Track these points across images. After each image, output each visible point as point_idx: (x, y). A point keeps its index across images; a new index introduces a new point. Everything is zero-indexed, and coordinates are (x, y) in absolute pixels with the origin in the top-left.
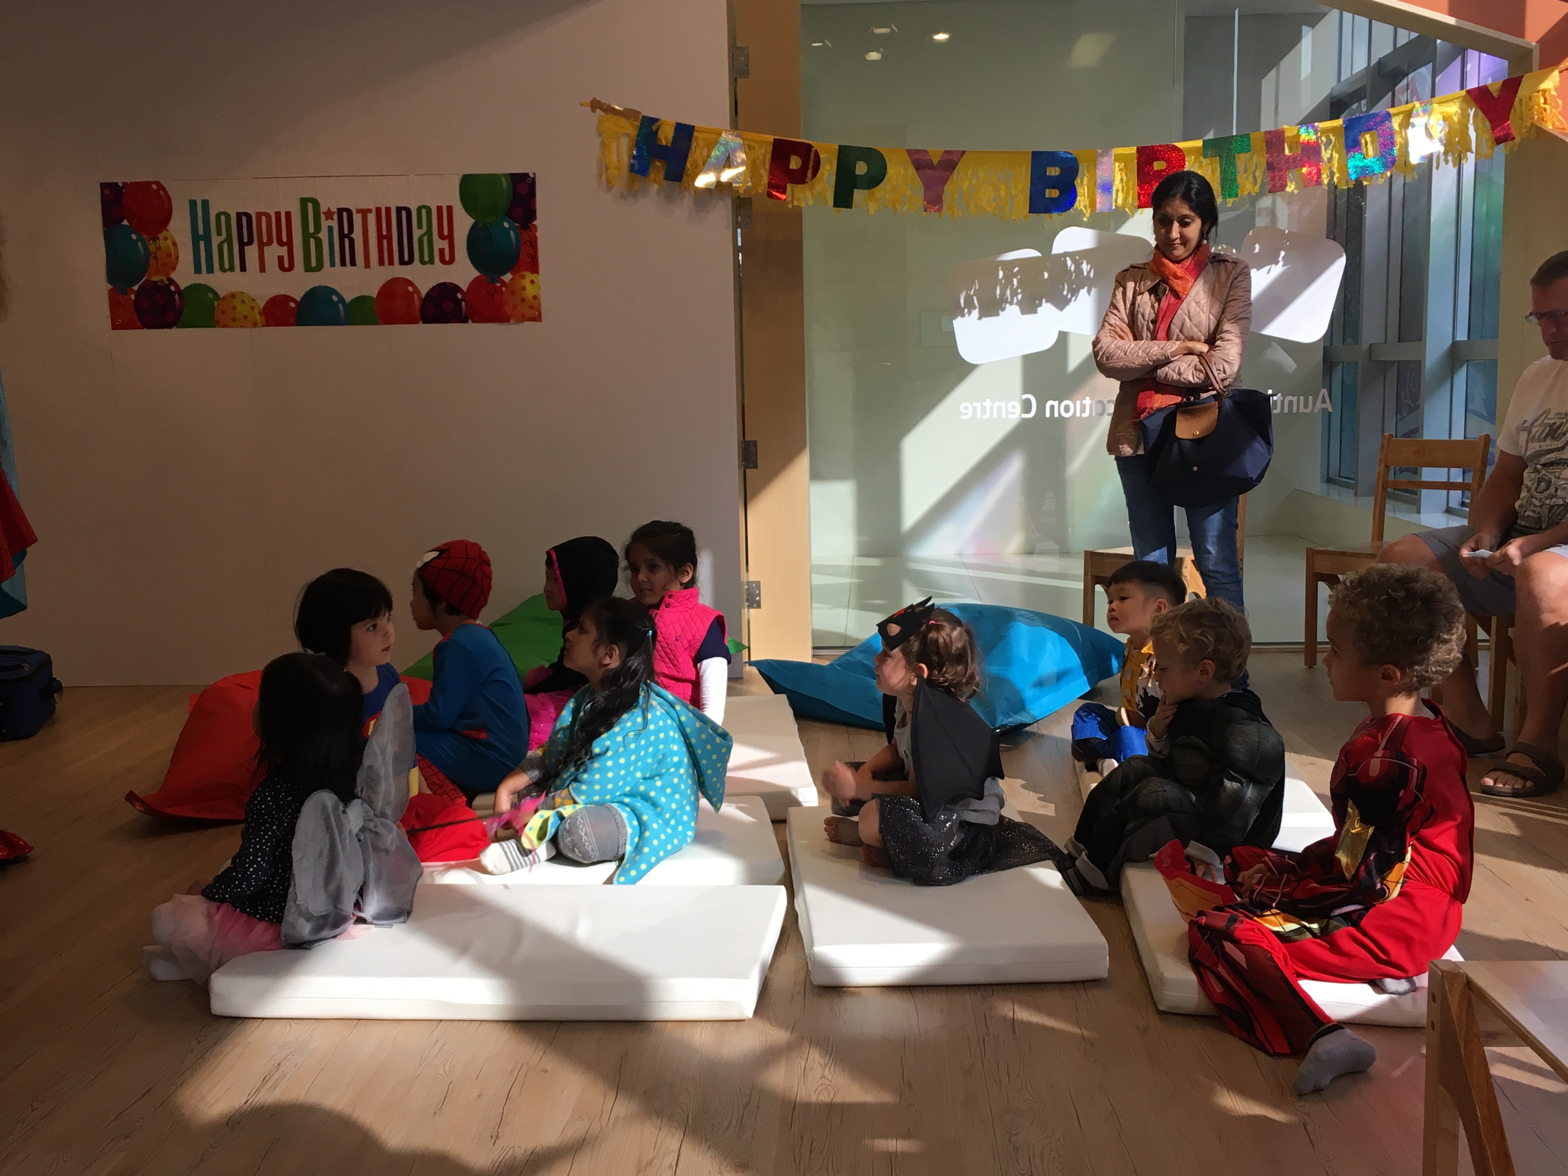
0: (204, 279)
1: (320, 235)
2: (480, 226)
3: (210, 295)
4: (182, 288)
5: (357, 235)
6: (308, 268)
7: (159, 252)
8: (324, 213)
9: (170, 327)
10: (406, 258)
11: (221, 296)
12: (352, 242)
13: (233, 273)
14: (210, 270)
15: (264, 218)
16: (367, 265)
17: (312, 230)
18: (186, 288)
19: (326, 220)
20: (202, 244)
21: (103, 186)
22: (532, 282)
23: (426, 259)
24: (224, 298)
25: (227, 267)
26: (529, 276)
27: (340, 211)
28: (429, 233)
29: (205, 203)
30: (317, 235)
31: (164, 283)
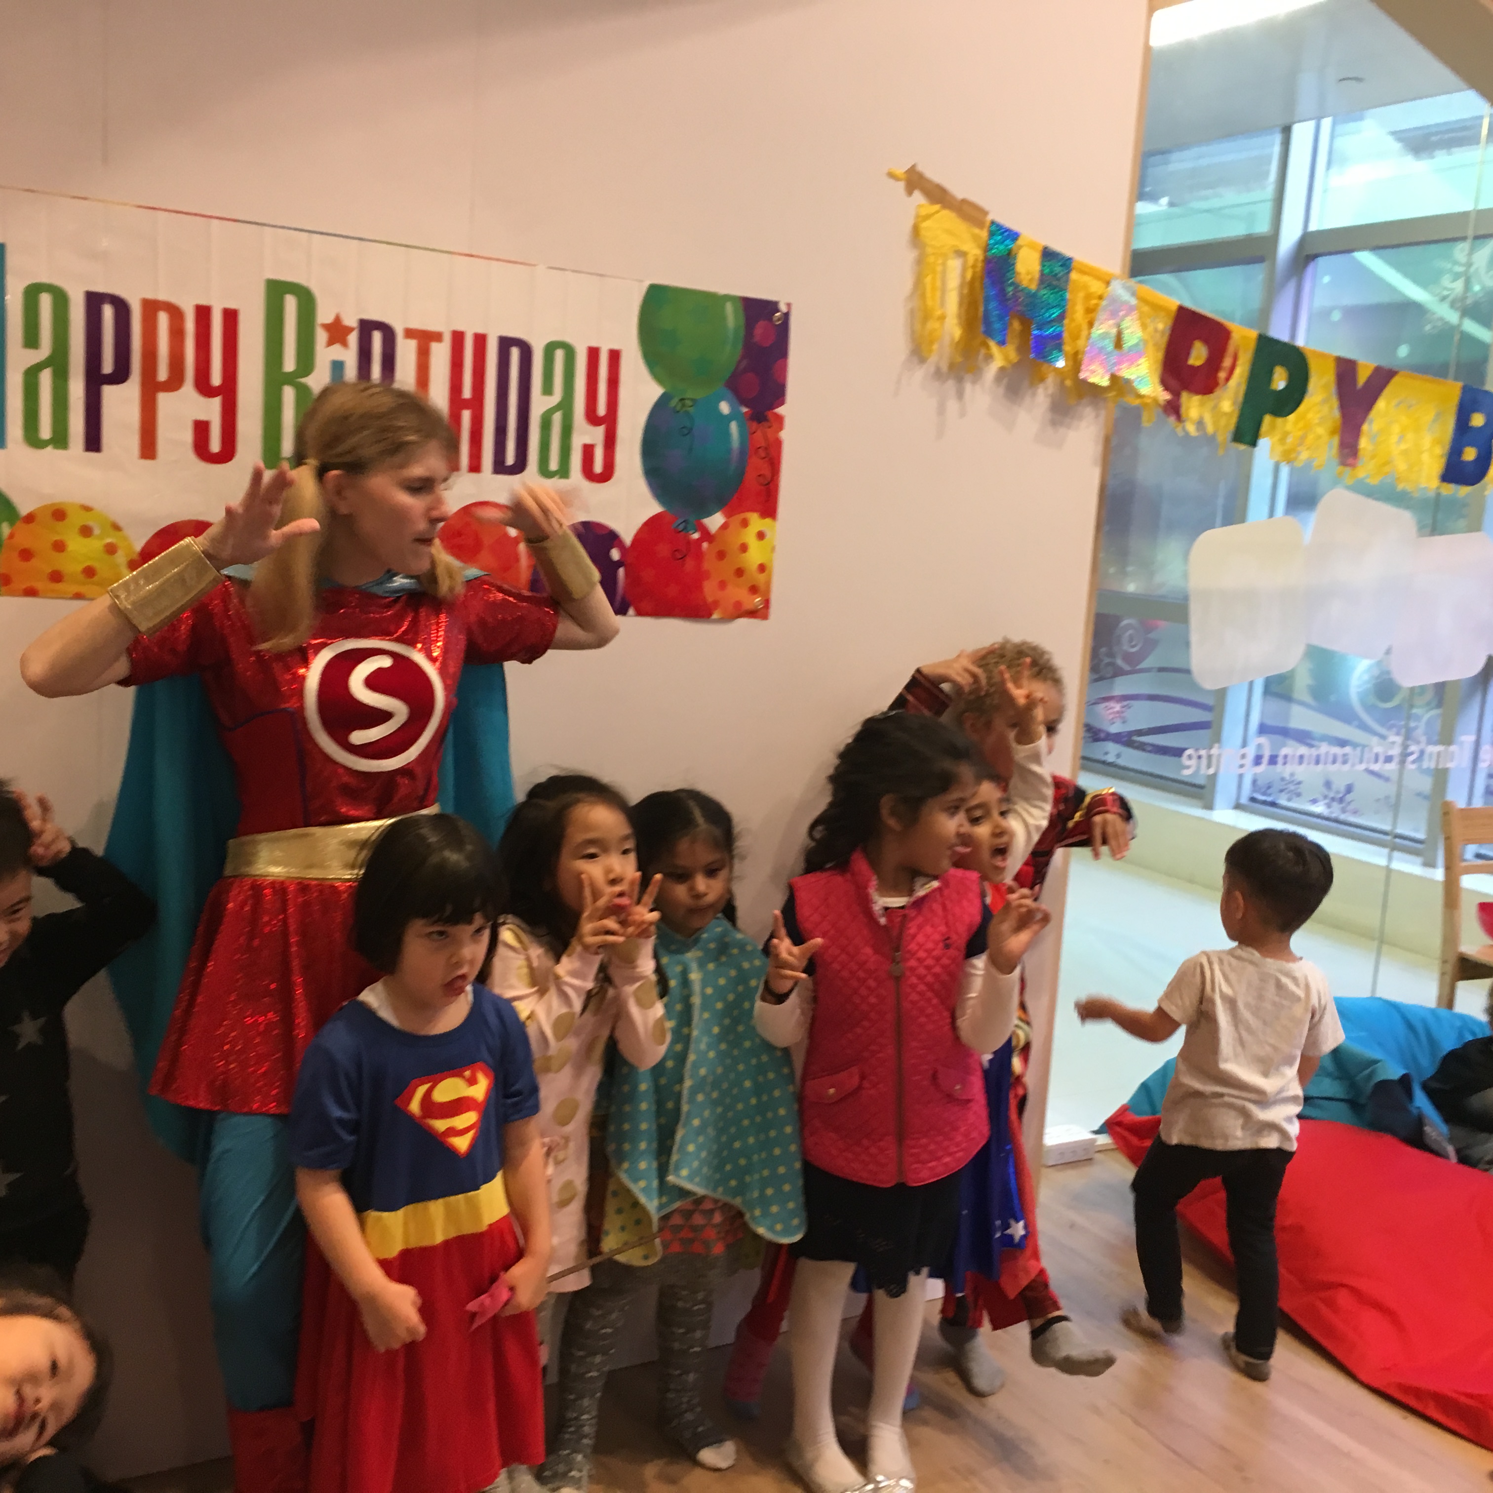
1: (309, 380)
2: (674, 403)
8: (325, 327)
10: (510, 460)
11: (23, 513)
13: (60, 452)
15: (163, 319)
17: (289, 365)
19: (330, 343)
22: (761, 536)
23: (554, 464)
24: (30, 518)
25: (45, 431)
26: (756, 522)
27: (367, 327)
28: (566, 405)
30: (303, 380)
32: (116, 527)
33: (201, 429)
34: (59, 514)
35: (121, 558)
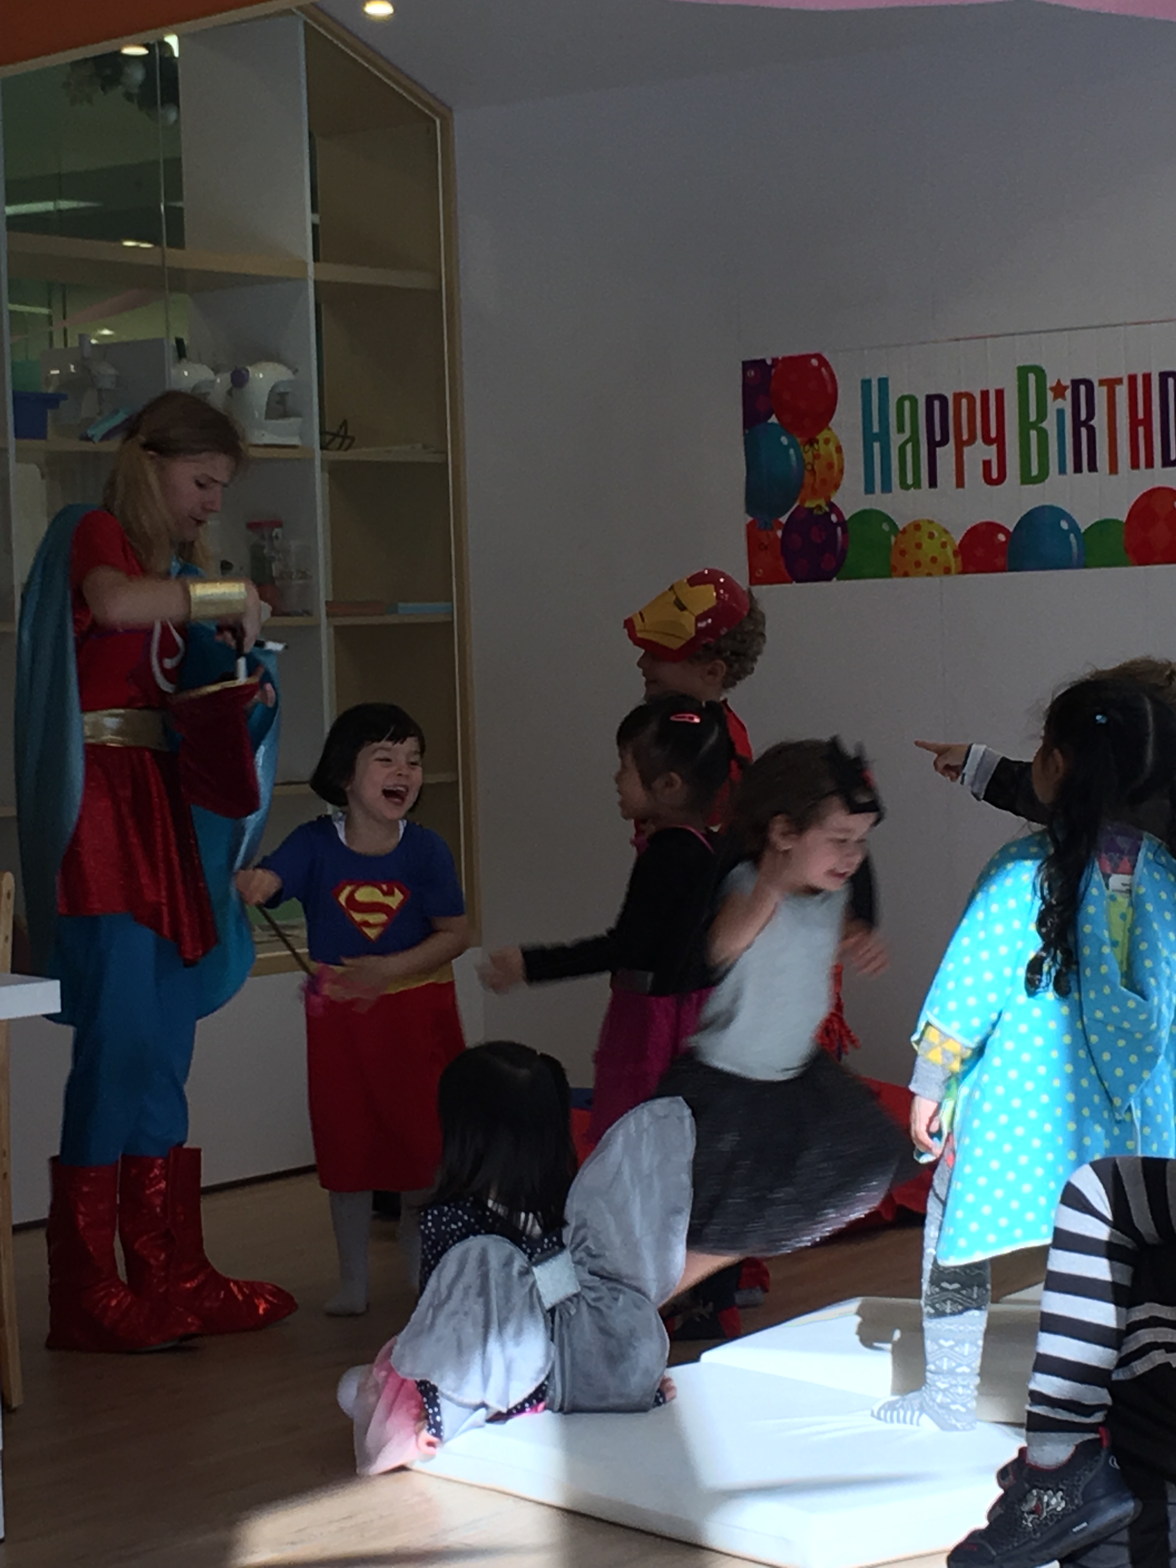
0: (878, 502)
1: (1044, 425)
3: (885, 527)
4: (847, 518)
5: (1100, 422)
6: (1026, 478)
7: (817, 462)
8: (1052, 389)
9: (829, 579)
10: (1173, 455)
11: (901, 528)
12: (1091, 433)
13: (918, 491)
14: (886, 488)
15: (964, 402)
16: (1114, 469)
17: (1033, 418)
18: (853, 517)
19: (1056, 397)
20: (877, 446)
21: (747, 365)
24: (904, 531)
25: (910, 481)
27: (1076, 384)
29: (883, 383)
30: (1040, 425)
31: (821, 511)
32: (946, 532)
33: (987, 464)
34: (917, 526)
35: (949, 550)
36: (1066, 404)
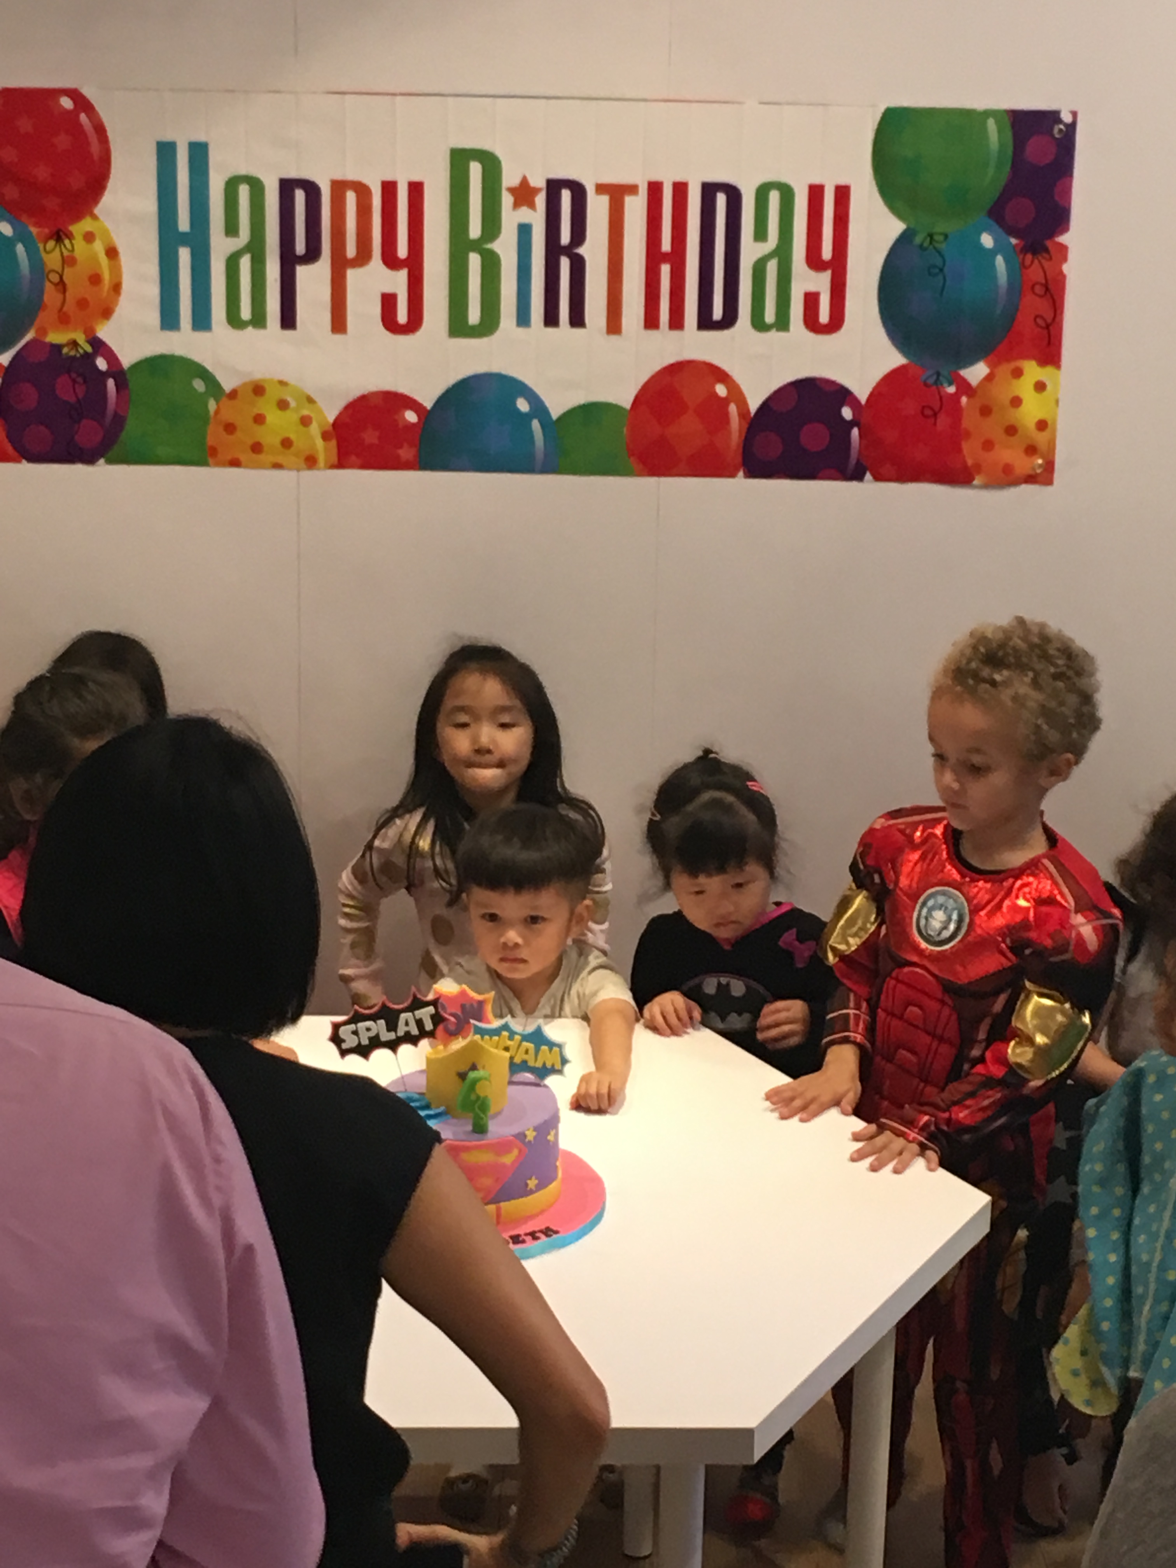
0: (184, 343)
1: (496, 246)
2: (918, 240)
3: (199, 385)
4: (126, 363)
5: (594, 251)
6: (459, 328)
7: (67, 270)
8: (511, 190)
9: (88, 459)
10: (718, 313)
11: (227, 388)
12: (578, 267)
13: (261, 333)
14: (201, 321)
15: (351, 198)
16: (614, 325)
17: (475, 231)
18: (136, 365)
19: (517, 205)
20: (184, 255)
22: (1040, 387)
23: (770, 316)
24: (233, 394)
25: (246, 313)
26: (1032, 371)
27: (554, 187)
28: (783, 252)
29: (199, 152)
30: (489, 246)
31: (77, 350)
32: (310, 400)
33: (388, 301)
34: (258, 389)
35: (315, 430)
36: (537, 218)
